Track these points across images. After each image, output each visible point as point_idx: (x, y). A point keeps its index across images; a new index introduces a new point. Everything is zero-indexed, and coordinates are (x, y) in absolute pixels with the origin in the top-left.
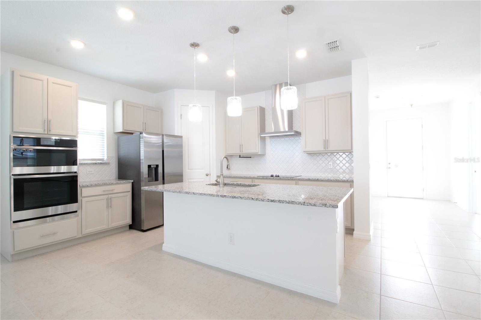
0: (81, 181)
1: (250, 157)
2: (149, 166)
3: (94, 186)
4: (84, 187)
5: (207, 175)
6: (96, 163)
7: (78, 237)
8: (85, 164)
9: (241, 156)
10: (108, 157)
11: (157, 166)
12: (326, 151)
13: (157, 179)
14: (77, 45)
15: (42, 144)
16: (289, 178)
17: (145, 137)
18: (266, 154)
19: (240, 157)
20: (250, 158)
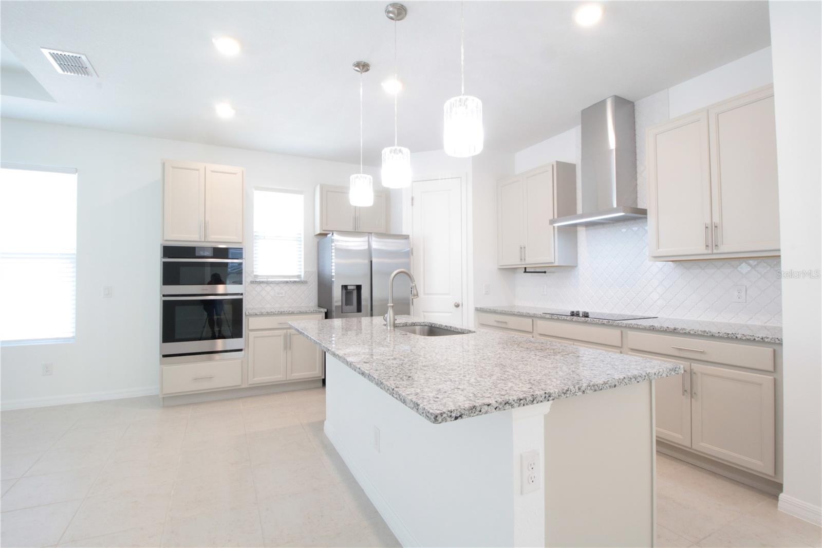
0: (247, 307)
1: (544, 271)
2: (345, 287)
3: (265, 315)
4: (251, 315)
5: (457, 306)
6: (287, 282)
7: (243, 386)
8: (272, 283)
9: (527, 271)
10: (305, 272)
11: (359, 288)
12: (712, 254)
13: (359, 310)
14: (224, 111)
15: (197, 254)
16: (605, 322)
17: (338, 241)
18: (579, 266)
19: (525, 272)
20: (543, 274)
